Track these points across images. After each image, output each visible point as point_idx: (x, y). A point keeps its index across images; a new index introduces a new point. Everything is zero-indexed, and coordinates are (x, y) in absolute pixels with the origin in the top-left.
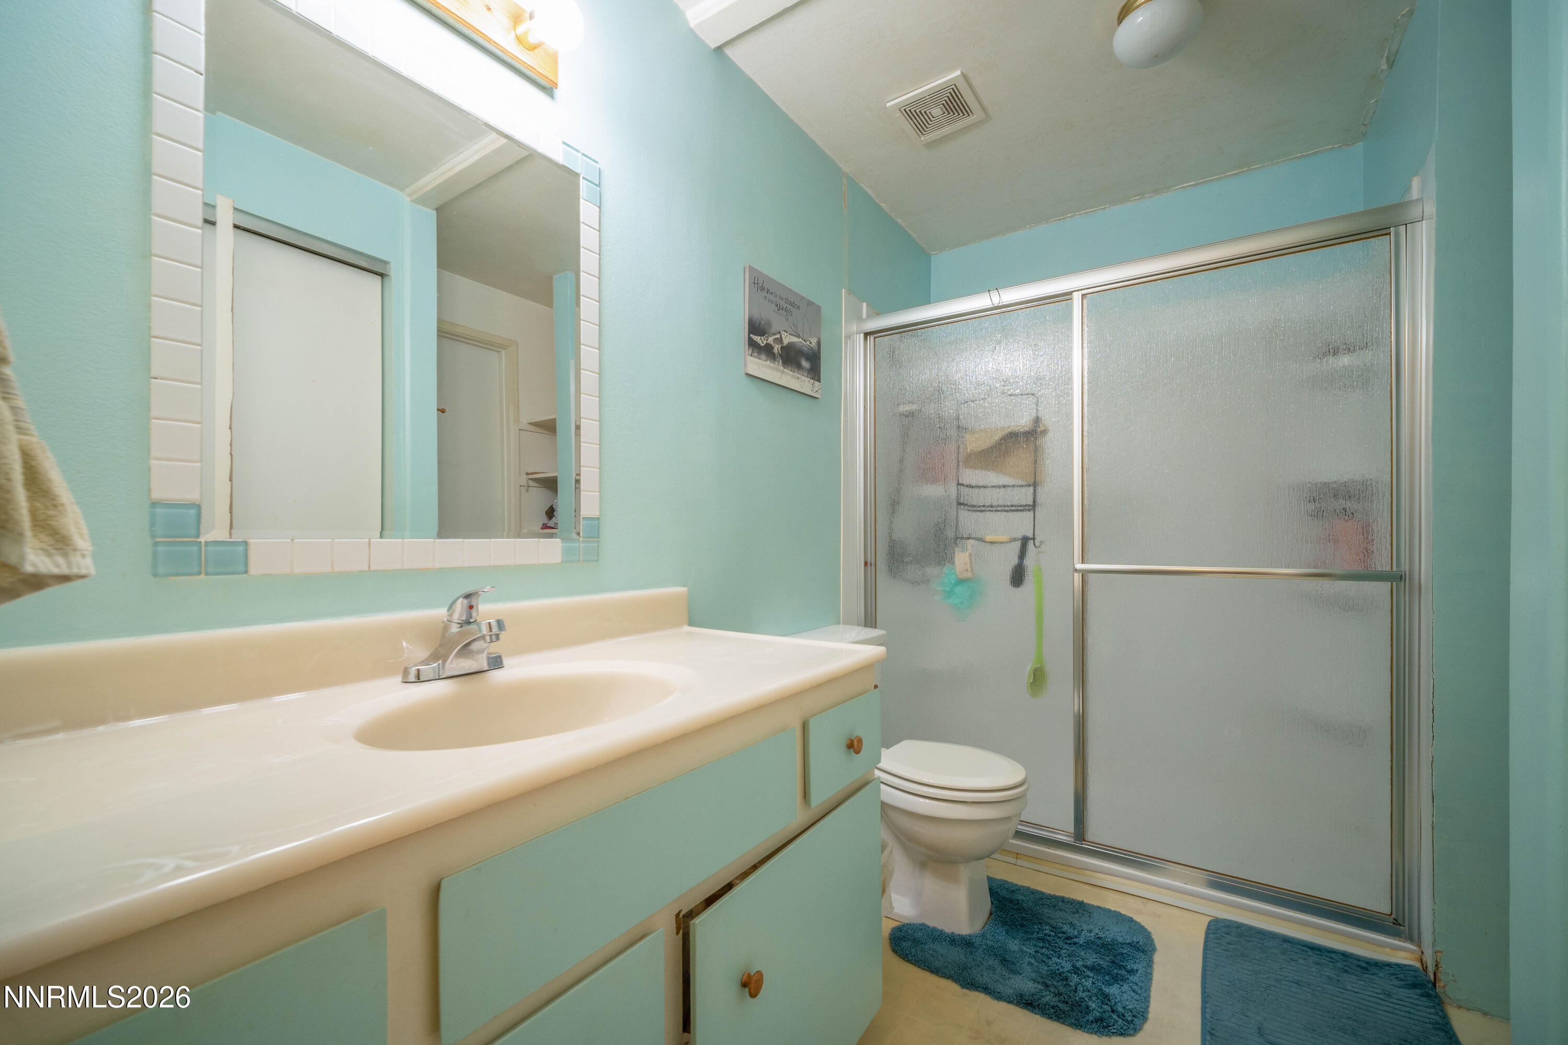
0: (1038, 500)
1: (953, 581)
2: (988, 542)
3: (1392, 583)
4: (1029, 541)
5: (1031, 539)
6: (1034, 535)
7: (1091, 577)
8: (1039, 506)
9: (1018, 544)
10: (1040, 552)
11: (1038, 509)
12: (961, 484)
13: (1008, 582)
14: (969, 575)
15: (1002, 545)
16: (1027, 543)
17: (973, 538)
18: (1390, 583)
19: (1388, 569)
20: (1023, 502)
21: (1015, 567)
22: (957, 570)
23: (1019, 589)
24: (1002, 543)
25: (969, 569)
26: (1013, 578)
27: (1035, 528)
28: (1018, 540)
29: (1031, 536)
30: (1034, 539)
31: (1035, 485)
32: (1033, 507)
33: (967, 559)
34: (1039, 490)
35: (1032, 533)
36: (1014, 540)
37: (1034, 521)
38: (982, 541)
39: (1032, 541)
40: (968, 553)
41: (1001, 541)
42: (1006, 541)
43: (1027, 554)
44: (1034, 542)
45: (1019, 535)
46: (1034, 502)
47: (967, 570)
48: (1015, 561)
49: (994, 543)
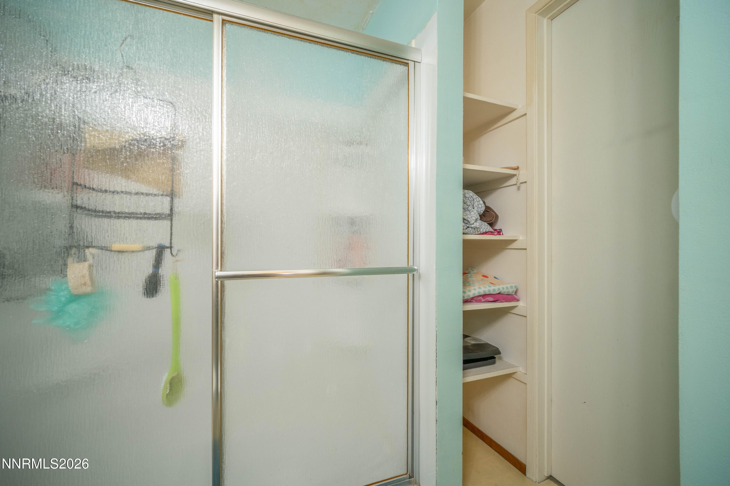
0: (175, 208)
1: (63, 299)
2: (115, 251)
3: (408, 275)
4: (166, 250)
5: (167, 248)
6: (171, 243)
7: (227, 283)
8: (177, 215)
9: (153, 253)
10: (177, 261)
11: (175, 218)
12: (77, 184)
13: (141, 293)
14: (88, 289)
15: (133, 254)
16: (163, 252)
17: (93, 247)
18: (406, 275)
19: (407, 266)
20: (159, 210)
21: (149, 277)
22: (70, 285)
23: (154, 298)
24: (133, 252)
25: (89, 282)
26: (146, 289)
27: (173, 237)
28: (153, 249)
29: (168, 245)
30: (171, 247)
31: (172, 195)
32: (170, 216)
33: (86, 272)
34: (176, 201)
35: (169, 241)
36: (149, 248)
37: (171, 230)
38: (107, 250)
39: (169, 250)
40: (86, 264)
41: (131, 250)
42: (138, 250)
43: (163, 263)
44: (171, 251)
45: (154, 244)
46: (171, 210)
47: (85, 284)
48: (150, 270)
49: (123, 252)
